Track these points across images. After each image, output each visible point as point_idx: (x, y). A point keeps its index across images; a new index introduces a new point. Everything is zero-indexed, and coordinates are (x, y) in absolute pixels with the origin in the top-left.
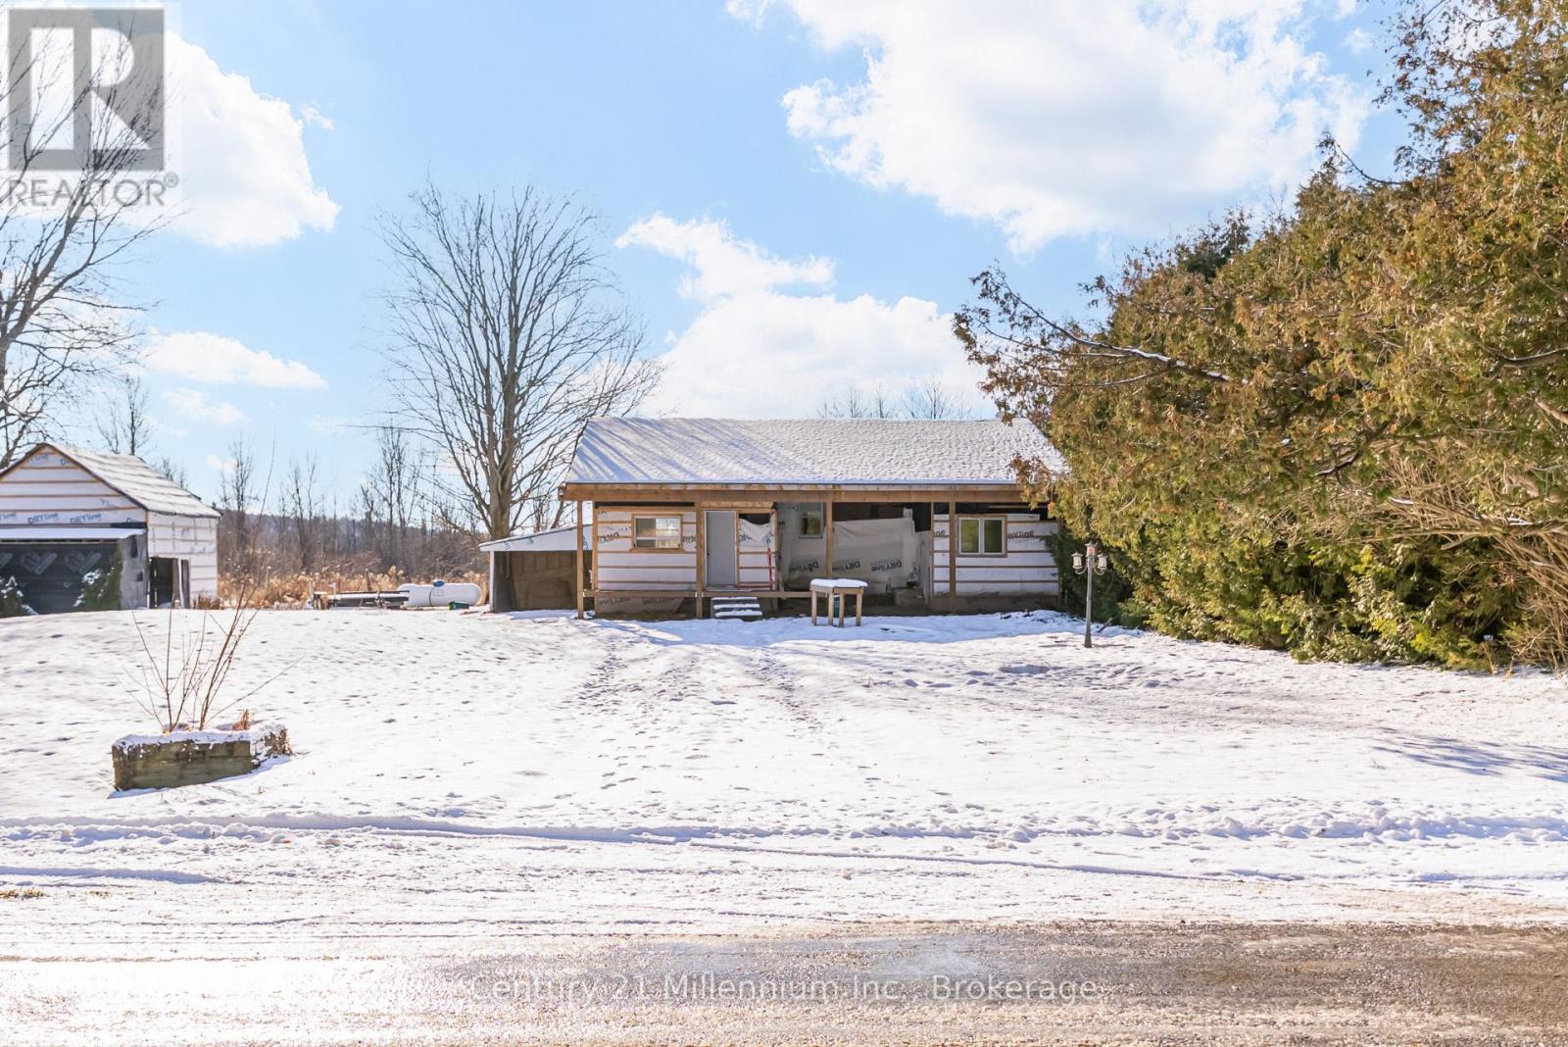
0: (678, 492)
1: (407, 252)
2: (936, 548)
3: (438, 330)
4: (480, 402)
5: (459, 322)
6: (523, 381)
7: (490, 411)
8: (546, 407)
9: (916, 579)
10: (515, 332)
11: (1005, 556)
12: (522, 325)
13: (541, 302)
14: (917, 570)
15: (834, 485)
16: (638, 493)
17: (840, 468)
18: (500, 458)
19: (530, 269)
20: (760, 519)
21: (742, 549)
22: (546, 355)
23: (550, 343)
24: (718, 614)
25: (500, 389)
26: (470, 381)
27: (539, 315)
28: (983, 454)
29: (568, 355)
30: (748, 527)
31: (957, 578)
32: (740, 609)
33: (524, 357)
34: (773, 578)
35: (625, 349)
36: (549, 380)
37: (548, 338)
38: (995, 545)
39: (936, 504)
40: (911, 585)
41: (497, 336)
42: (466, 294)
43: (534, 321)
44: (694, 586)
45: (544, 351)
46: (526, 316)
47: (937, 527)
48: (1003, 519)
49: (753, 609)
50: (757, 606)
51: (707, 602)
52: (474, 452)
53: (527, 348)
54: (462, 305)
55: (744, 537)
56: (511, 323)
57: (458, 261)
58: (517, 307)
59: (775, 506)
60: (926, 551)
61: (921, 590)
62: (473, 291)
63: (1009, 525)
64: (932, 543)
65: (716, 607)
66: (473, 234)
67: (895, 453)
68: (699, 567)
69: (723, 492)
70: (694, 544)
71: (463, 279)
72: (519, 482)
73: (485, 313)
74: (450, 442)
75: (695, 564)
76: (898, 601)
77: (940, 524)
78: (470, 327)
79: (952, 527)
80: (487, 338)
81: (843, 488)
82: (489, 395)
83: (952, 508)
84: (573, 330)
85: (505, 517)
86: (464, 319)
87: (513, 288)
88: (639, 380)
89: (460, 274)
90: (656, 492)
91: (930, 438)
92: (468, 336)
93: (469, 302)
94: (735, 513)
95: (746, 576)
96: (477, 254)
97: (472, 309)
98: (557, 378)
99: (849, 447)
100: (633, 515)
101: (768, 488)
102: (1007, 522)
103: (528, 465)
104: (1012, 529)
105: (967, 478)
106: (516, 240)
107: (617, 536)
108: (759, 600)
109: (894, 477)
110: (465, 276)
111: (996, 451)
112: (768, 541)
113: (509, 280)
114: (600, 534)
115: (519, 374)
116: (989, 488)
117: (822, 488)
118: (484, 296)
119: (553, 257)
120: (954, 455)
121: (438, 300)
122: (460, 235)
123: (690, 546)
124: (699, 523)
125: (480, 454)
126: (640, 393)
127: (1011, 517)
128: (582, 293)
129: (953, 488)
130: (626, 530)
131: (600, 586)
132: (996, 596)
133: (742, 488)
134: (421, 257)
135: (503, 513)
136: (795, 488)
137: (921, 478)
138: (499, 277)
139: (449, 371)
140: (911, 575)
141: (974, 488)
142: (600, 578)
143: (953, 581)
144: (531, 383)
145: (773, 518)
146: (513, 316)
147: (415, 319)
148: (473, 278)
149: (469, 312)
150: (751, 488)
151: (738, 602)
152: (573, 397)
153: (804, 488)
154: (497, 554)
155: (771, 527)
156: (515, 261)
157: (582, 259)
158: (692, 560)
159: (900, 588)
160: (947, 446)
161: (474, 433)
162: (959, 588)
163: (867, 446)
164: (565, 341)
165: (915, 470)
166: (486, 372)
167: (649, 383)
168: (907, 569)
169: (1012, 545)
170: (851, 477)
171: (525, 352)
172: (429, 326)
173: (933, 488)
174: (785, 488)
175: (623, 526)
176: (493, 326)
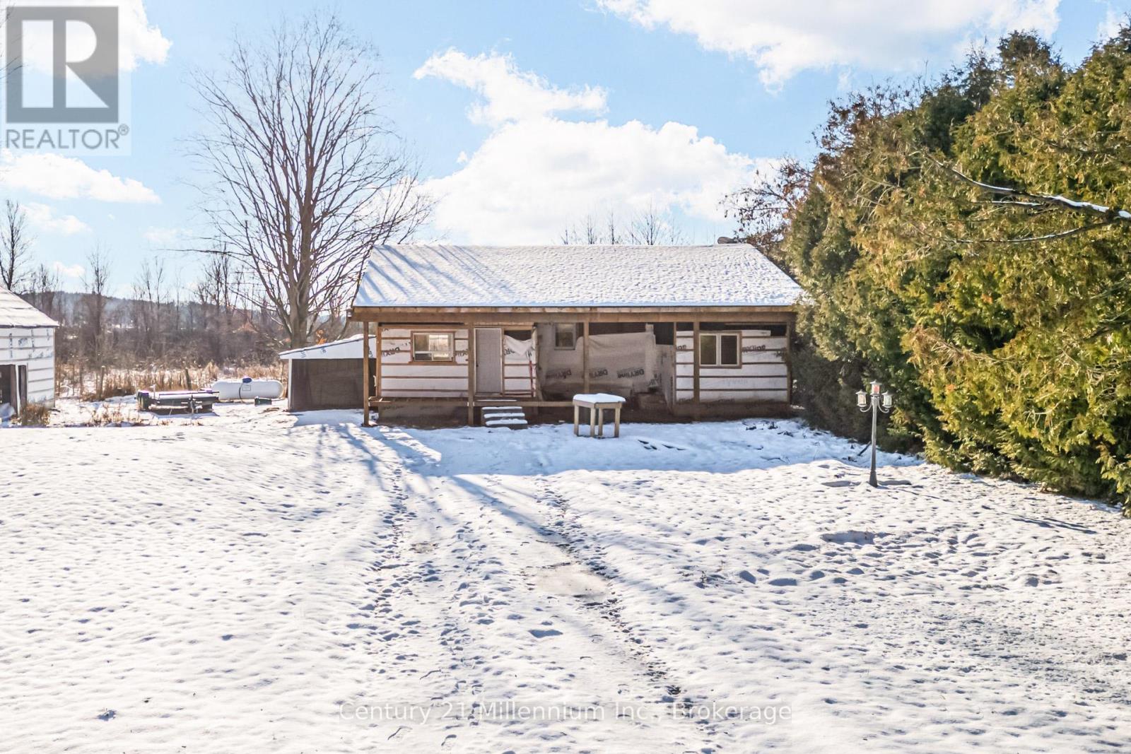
0: (452, 314)
1: (219, 102)
2: (678, 361)
3: (246, 168)
4: (282, 230)
5: (265, 163)
6: (317, 212)
7: (290, 237)
8: (337, 234)
9: (656, 385)
10: (311, 171)
11: (740, 367)
12: (317, 165)
13: (333, 145)
14: (658, 377)
15: (591, 307)
16: (418, 315)
17: (594, 291)
18: (298, 276)
19: (323, 118)
20: (523, 336)
21: (506, 362)
22: (337, 190)
23: (340, 180)
24: (488, 423)
25: (298, 218)
26: (274, 212)
27: (331, 156)
28: (719, 278)
29: (355, 191)
30: (511, 343)
31: (701, 387)
32: (507, 418)
33: (319, 192)
34: (534, 387)
35: (402, 186)
36: (339, 211)
37: (338, 176)
38: (730, 357)
39: (678, 324)
40: (653, 391)
41: (296, 174)
42: (269, 139)
43: (327, 162)
44: (466, 395)
45: (335, 187)
46: (320, 157)
47: (679, 343)
48: (738, 335)
49: (519, 418)
50: (523, 415)
51: (478, 412)
52: (276, 271)
53: (321, 184)
54: (265, 147)
55: (509, 351)
56: (307, 163)
57: (263, 111)
58: (313, 150)
59: (535, 325)
60: (667, 362)
61: (663, 396)
62: (275, 135)
63: (744, 340)
64: (674, 356)
65: (487, 416)
66: (275, 87)
67: (641, 277)
68: (470, 378)
69: (491, 315)
70: (466, 357)
71: (266, 125)
72: (315, 295)
73: (285, 154)
74: (257, 263)
75: (467, 375)
76: (643, 405)
77: (684, 339)
78: (272, 167)
79: (696, 343)
80: (287, 175)
81: (600, 310)
82: (289, 225)
83: (696, 326)
84: (359, 169)
85: (303, 325)
86: (268, 160)
87: (308, 134)
88: (414, 211)
89: (264, 121)
90: (433, 314)
91: (669, 263)
92: (271, 173)
93: (272, 146)
94: (500, 330)
95: (510, 385)
96: (279, 105)
97: (275, 151)
98: (345, 210)
99: (599, 271)
100: (412, 332)
101: (532, 311)
102: (742, 337)
103: (322, 282)
104: (746, 343)
105: (709, 301)
106: (311, 93)
107: (398, 350)
108: (524, 410)
109: (644, 300)
110: (268, 122)
111: (730, 274)
112: (530, 355)
113: (306, 127)
114: (383, 349)
115: (314, 206)
116: (731, 310)
117: (580, 311)
118: (284, 140)
119: (342, 108)
120: (694, 278)
121: (247, 144)
122: (264, 88)
123: (462, 359)
124: (470, 339)
125: (281, 273)
126: (415, 223)
127: (745, 333)
128: (366, 138)
129: (697, 310)
130: (405, 345)
131: (384, 394)
132: (731, 402)
133: (509, 311)
134: (231, 107)
135: (301, 322)
136: (556, 311)
137: (668, 301)
138: (297, 123)
139: (255, 203)
140: (652, 382)
141: (717, 310)
142: (383, 387)
143: (696, 389)
144: (325, 214)
145: (534, 335)
146: (309, 158)
147: (226, 160)
148: (274, 124)
149: (271, 153)
150: (517, 311)
151: (505, 411)
152: (360, 226)
153: (564, 311)
154: (294, 361)
155: (532, 342)
156: (310, 111)
157: (366, 109)
158: (464, 371)
159: (643, 393)
160: (686, 269)
161: (277, 256)
162: (703, 395)
163: (615, 270)
164: (353, 179)
165: (662, 292)
166: (286, 204)
167: (423, 214)
168: (649, 376)
169: (746, 357)
170: (605, 300)
171: (319, 188)
172: (238, 165)
173: (680, 310)
174: (548, 310)
175: (403, 342)
176: (293, 166)
